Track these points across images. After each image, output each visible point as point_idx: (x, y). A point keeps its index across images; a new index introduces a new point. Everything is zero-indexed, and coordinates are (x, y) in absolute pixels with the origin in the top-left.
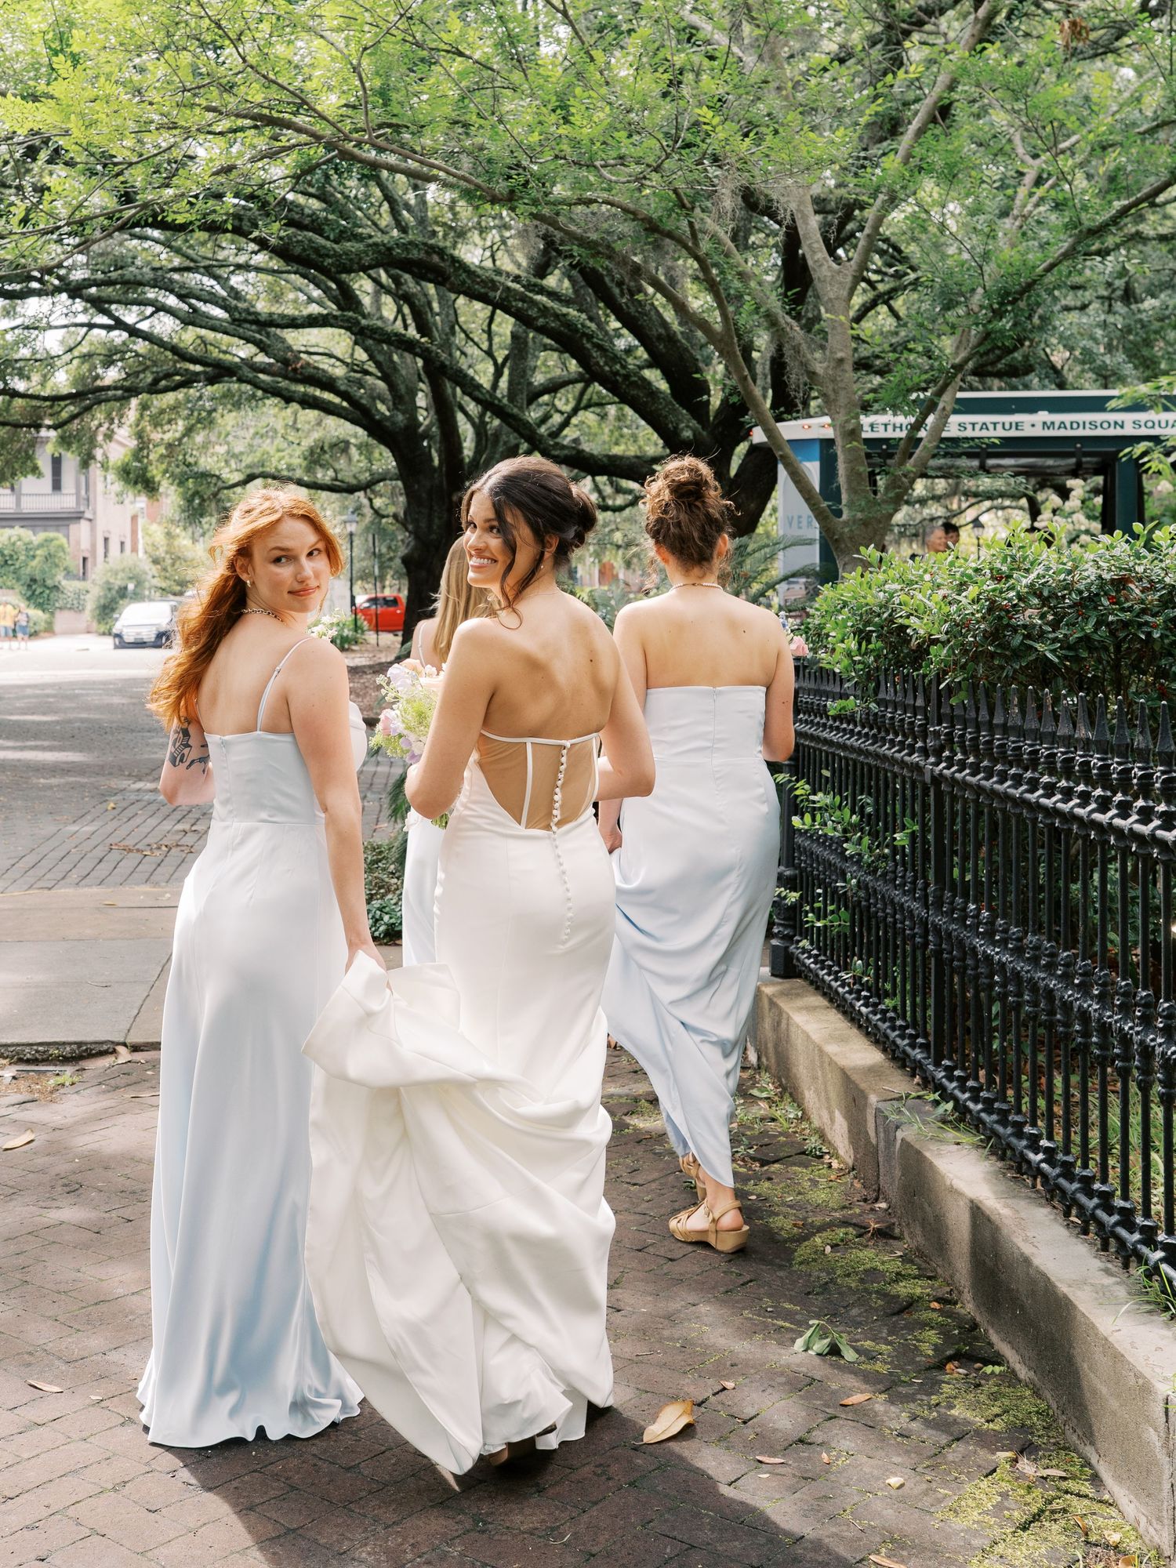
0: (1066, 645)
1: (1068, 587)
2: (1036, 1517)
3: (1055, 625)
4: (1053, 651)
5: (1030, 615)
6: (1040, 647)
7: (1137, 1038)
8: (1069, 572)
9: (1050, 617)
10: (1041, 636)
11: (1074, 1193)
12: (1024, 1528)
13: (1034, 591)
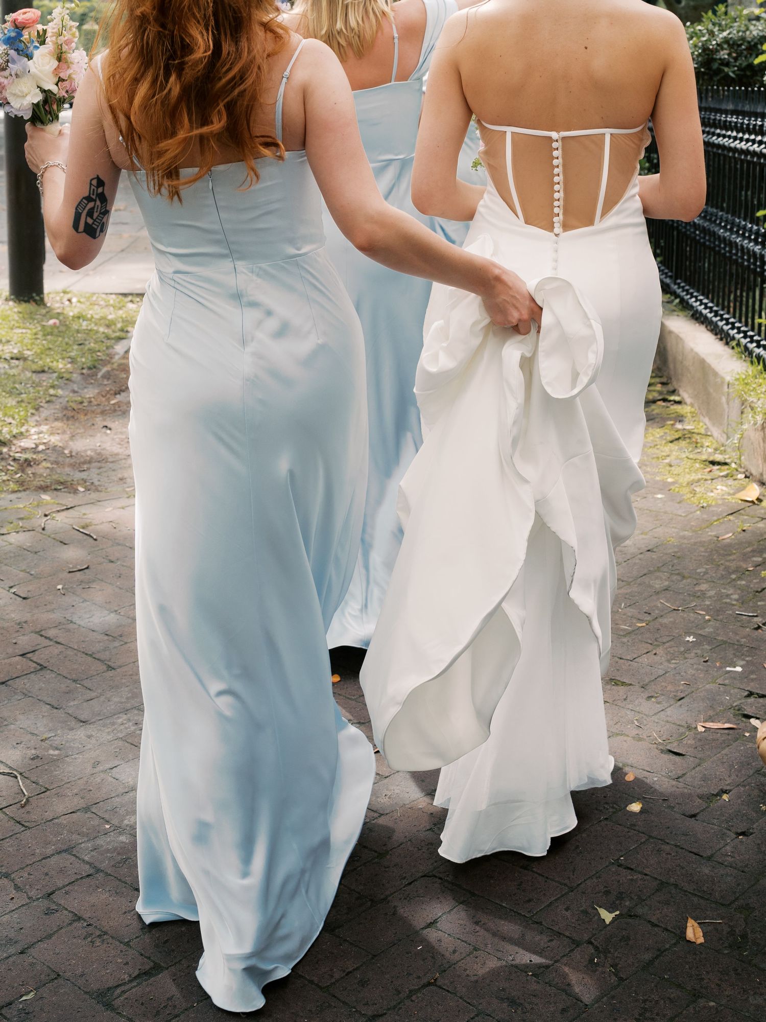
0: (740, 69)
1: (743, 39)
2: (678, 439)
3: (736, 59)
4: (733, 72)
5: (724, 54)
6: (726, 69)
7: (740, 243)
8: (744, 32)
9: (734, 55)
10: (727, 64)
11: (717, 322)
12: (671, 442)
13: (726, 41)
